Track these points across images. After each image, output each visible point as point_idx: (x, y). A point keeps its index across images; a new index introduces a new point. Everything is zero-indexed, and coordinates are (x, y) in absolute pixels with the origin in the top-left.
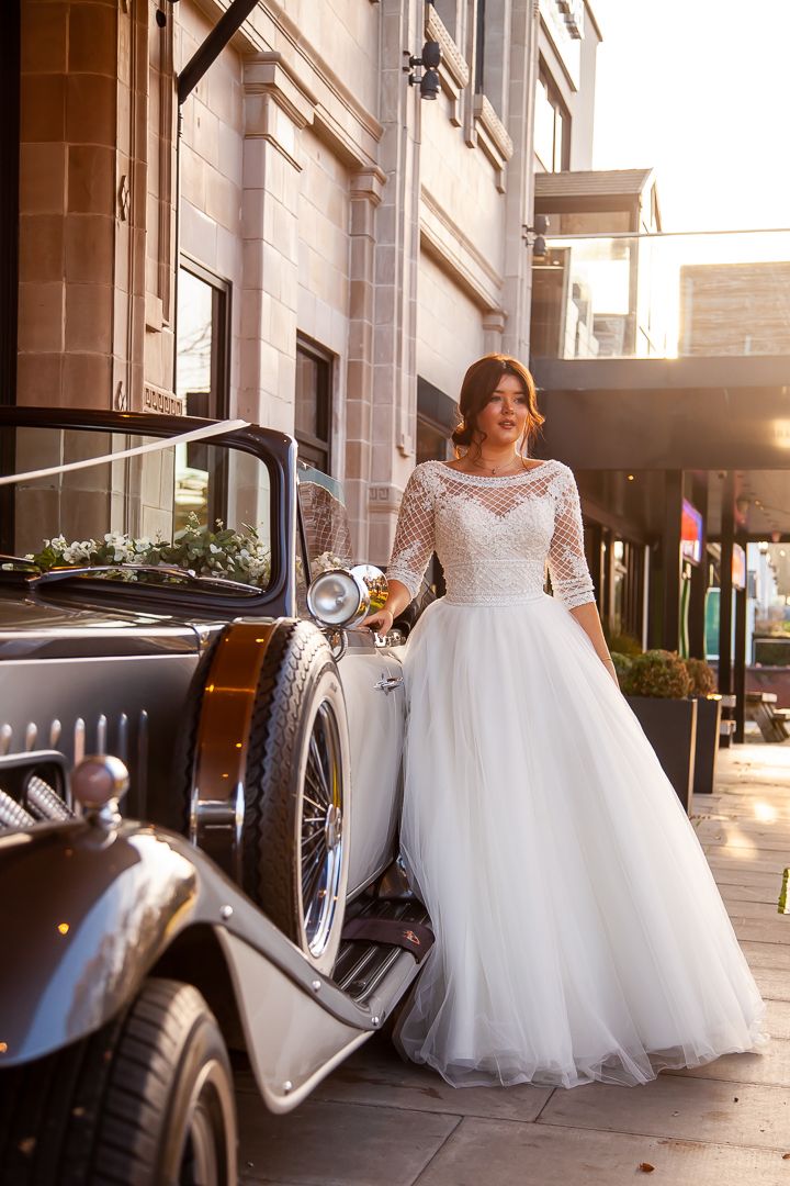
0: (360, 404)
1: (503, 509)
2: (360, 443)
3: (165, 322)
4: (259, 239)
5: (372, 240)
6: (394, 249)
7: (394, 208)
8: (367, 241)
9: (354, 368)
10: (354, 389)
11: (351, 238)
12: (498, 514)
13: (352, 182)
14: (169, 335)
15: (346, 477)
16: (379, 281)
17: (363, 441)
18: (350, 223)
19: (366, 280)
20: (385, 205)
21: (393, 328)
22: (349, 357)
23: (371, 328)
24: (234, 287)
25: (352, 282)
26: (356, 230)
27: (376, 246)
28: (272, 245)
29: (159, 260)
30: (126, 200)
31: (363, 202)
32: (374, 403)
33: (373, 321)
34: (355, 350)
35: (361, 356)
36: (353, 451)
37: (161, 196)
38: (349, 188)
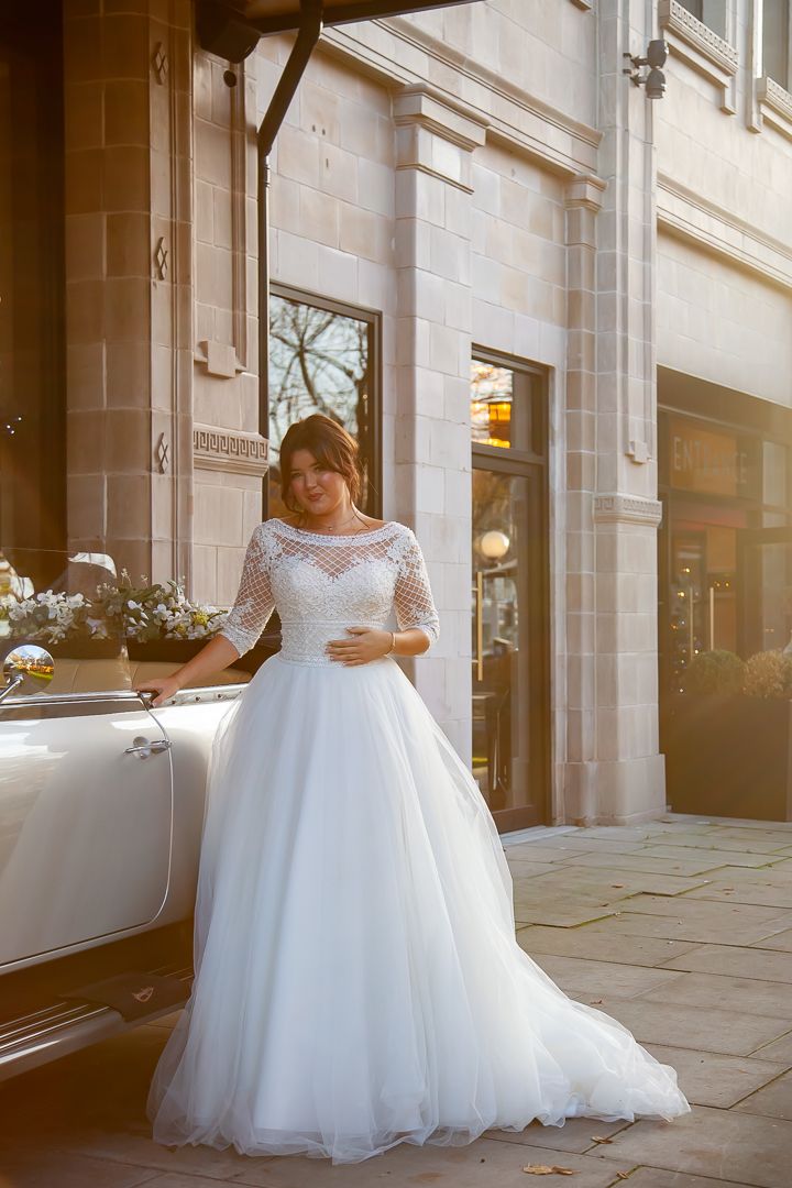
0: (579, 415)
1: (338, 570)
2: (580, 455)
3: (240, 367)
4: (411, 267)
5: (591, 248)
6: (614, 255)
7: (615, 212)
8: (584, 249)
9: (573, 379)
10: (573, 399)
11: (567, 248)
12: (332, 574)
13: (566, 192)
14: (251, 379)
15: (568, 489)
16: (601, 288)
17: (583, 451)
18: (566, 233)
19: (584, 288)
20: (605, 210)
21: (615, 335)
22: (568, 367)
23: (593, 336)
24: (384, 317)
25: (570, 293)
26: (571, 238)
27: (597, 252)
28: (430, 272)
29: (233, 309)
30: (164, 261)
31: (579, 211)
32: (598, 411)
33: (596, 328)
34: (573, 359)
35: (579, 367)
36: (573, 463)
37: (234, 248)
38: (563, 199)
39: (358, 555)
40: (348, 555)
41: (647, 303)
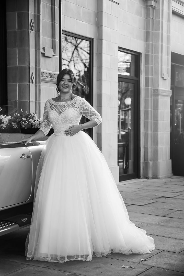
0: (149, 66)
1: (61, 112)
2: (149, 77)
3: (54, 54)
4: (101, 26)
5: (153, 19)
6: (159, 21)
7: (160, 9)
8: (151, 20)
9: (147, 56)
10: (147, 62)
11: (146, 19)
12: (59, 113)
13: (146, 3)
14: (57, 58)
15: (145, 87)
16: (155, 30)
17: (150, 76)
18: (146, 15)
19: (151, 31)
20: (157, 8)
21: (159, 44)
22: (146, 53)
23: (153, 44)
24: (94, 40)
25: (147, 32)
26: (147, 16)
27: (154, 20)
28: (107, 27)
29: (52, 38)
30: (33, 25)
31: (150, 8)
32: (154, 65)
33: (154, 42)
34: (147, 50)
35: (149, 53)
36: (147, 80)
37: (52, 21)
38: (145, 5)
39: (67, 107)
40: (64, 108)
41: (169, 34)
